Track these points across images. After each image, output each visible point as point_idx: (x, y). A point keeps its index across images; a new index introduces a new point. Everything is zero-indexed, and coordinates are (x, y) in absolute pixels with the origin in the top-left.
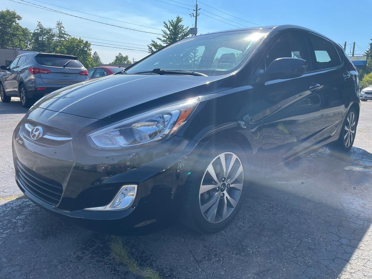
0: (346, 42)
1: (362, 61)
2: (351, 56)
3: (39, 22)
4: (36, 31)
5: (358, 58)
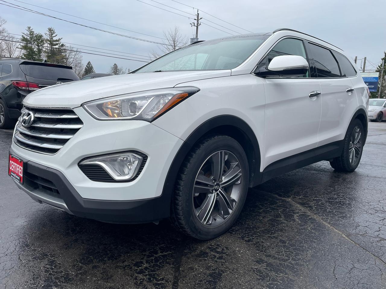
0: (356, 57)
1: (374, 78)
3: (29, 28)
5: (370, 74)
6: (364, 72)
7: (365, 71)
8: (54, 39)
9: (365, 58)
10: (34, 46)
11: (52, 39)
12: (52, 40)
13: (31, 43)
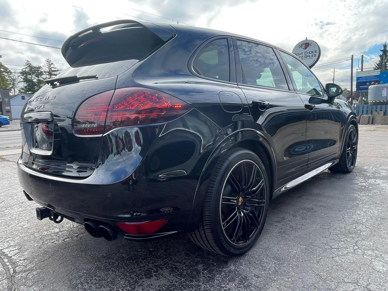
0: (352, 56)
1: (375, 76)
2: (360, 70)
3: (28, 61)
4: (24, 70)
5: (370, 72)
7: (364, 70)
9: (362, 56)
10: (34, 77)
12: (51, 70)
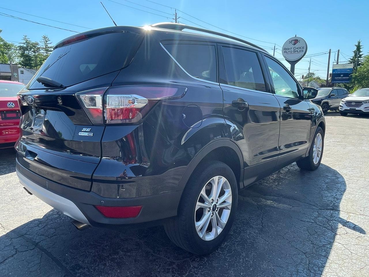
0: (330, 50)
1: (348, 69)
5: (344, 65)
6: (337, 63)
7: (339, 63)
8: (49, 45)
9: (339, 51)
10: (31, 53)
11: (47, 46)
13: (27, 50)
